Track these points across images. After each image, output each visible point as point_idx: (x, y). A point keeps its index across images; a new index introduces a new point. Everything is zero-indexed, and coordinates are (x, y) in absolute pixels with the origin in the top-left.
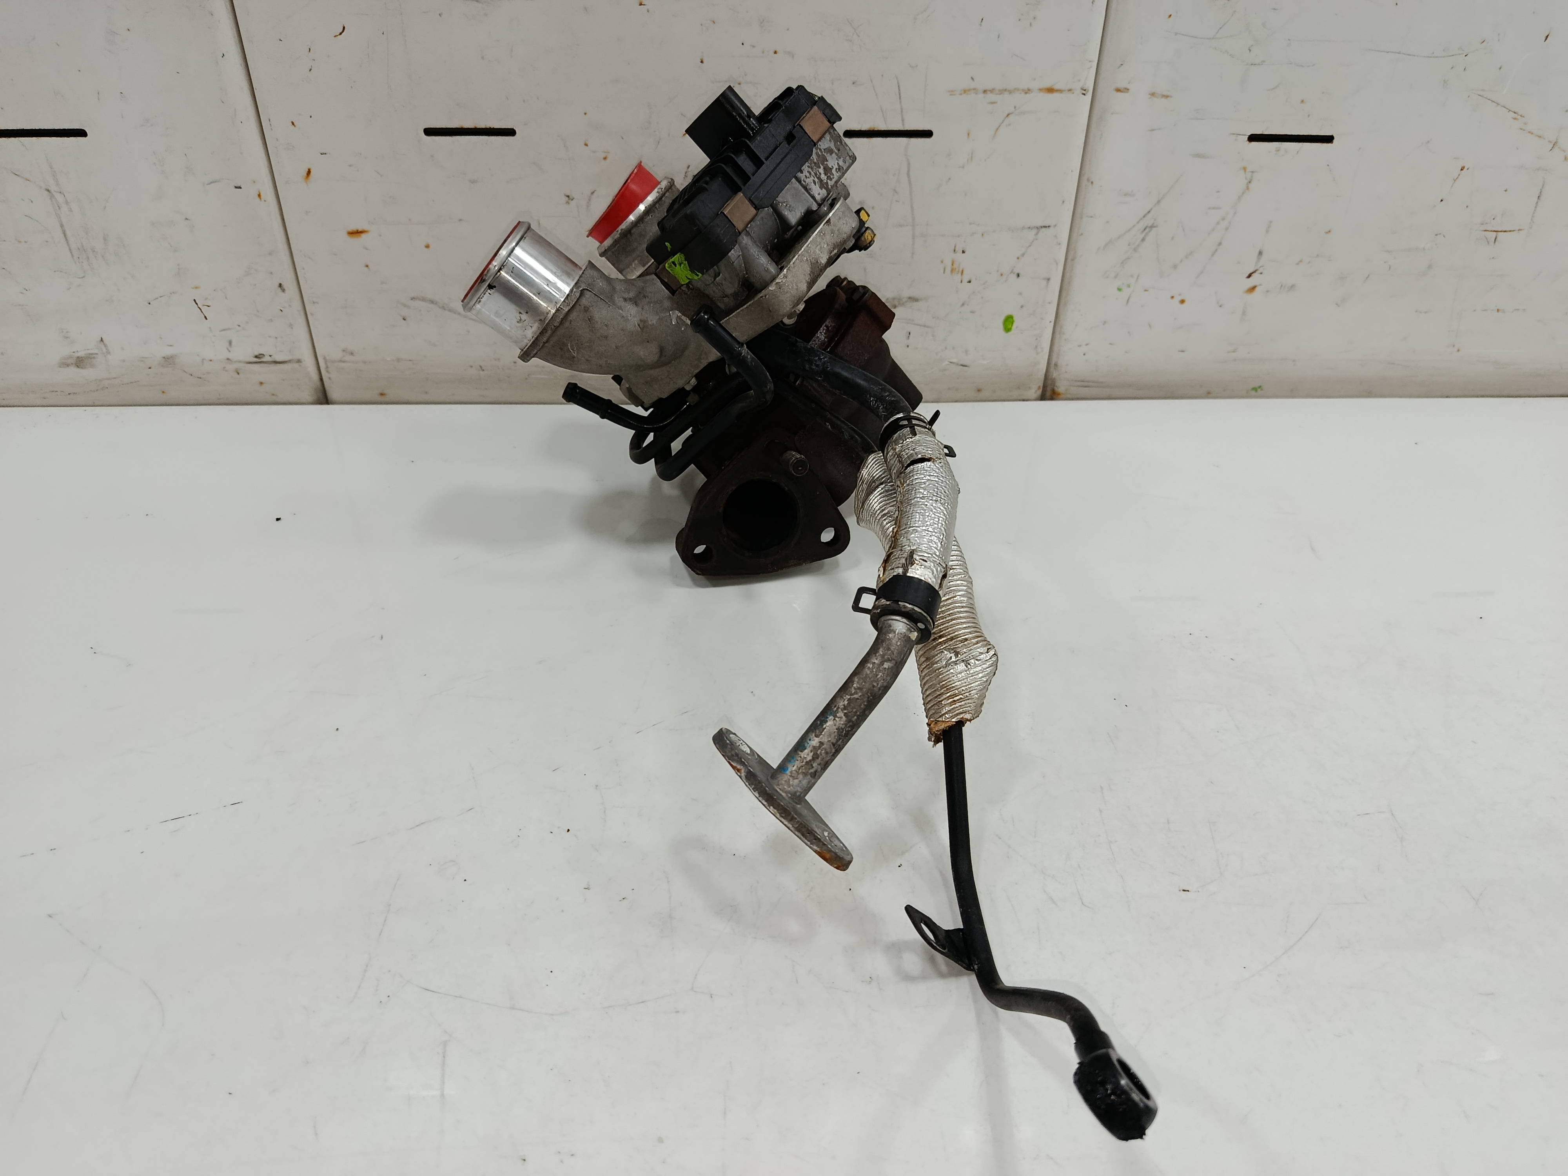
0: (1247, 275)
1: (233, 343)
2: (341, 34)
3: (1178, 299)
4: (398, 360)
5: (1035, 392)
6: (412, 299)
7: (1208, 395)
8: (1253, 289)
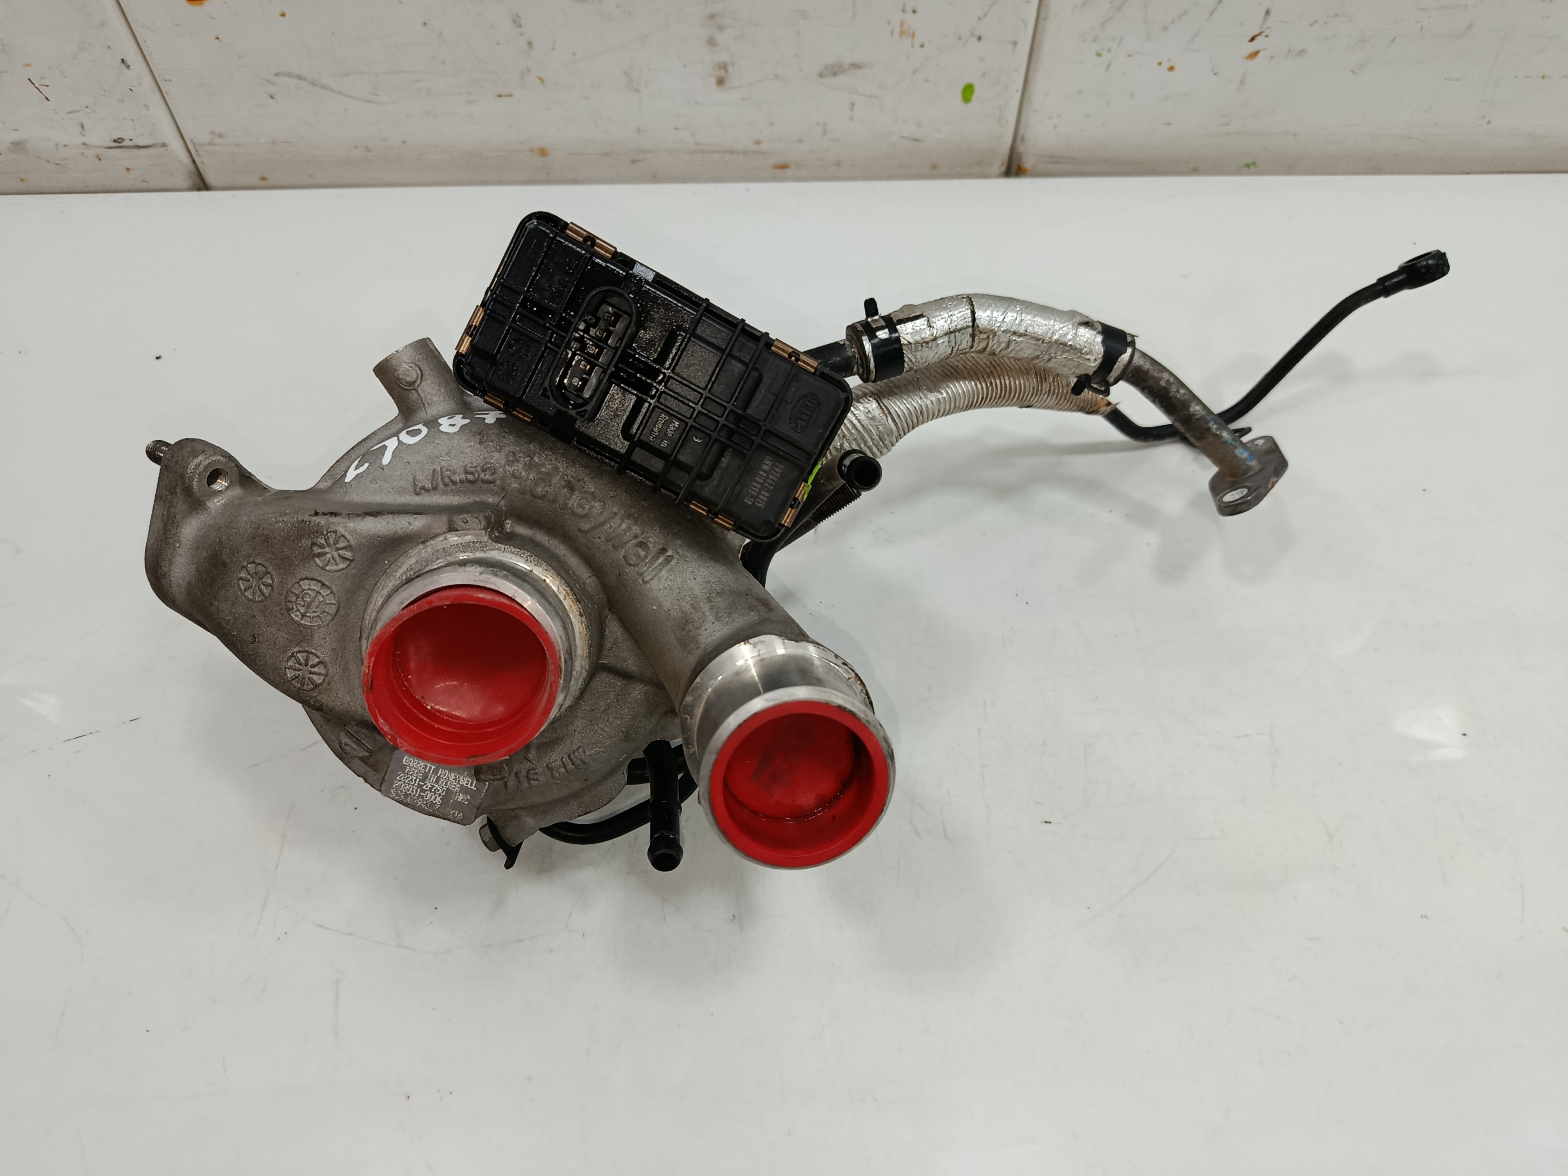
0: (1250, 38)
1: (86, 127)
3: (1166, 65)
4: (274, 142)
5: (998, 166)
6: (277, 75)
7: (1195, 171)
8: (1255, 54)
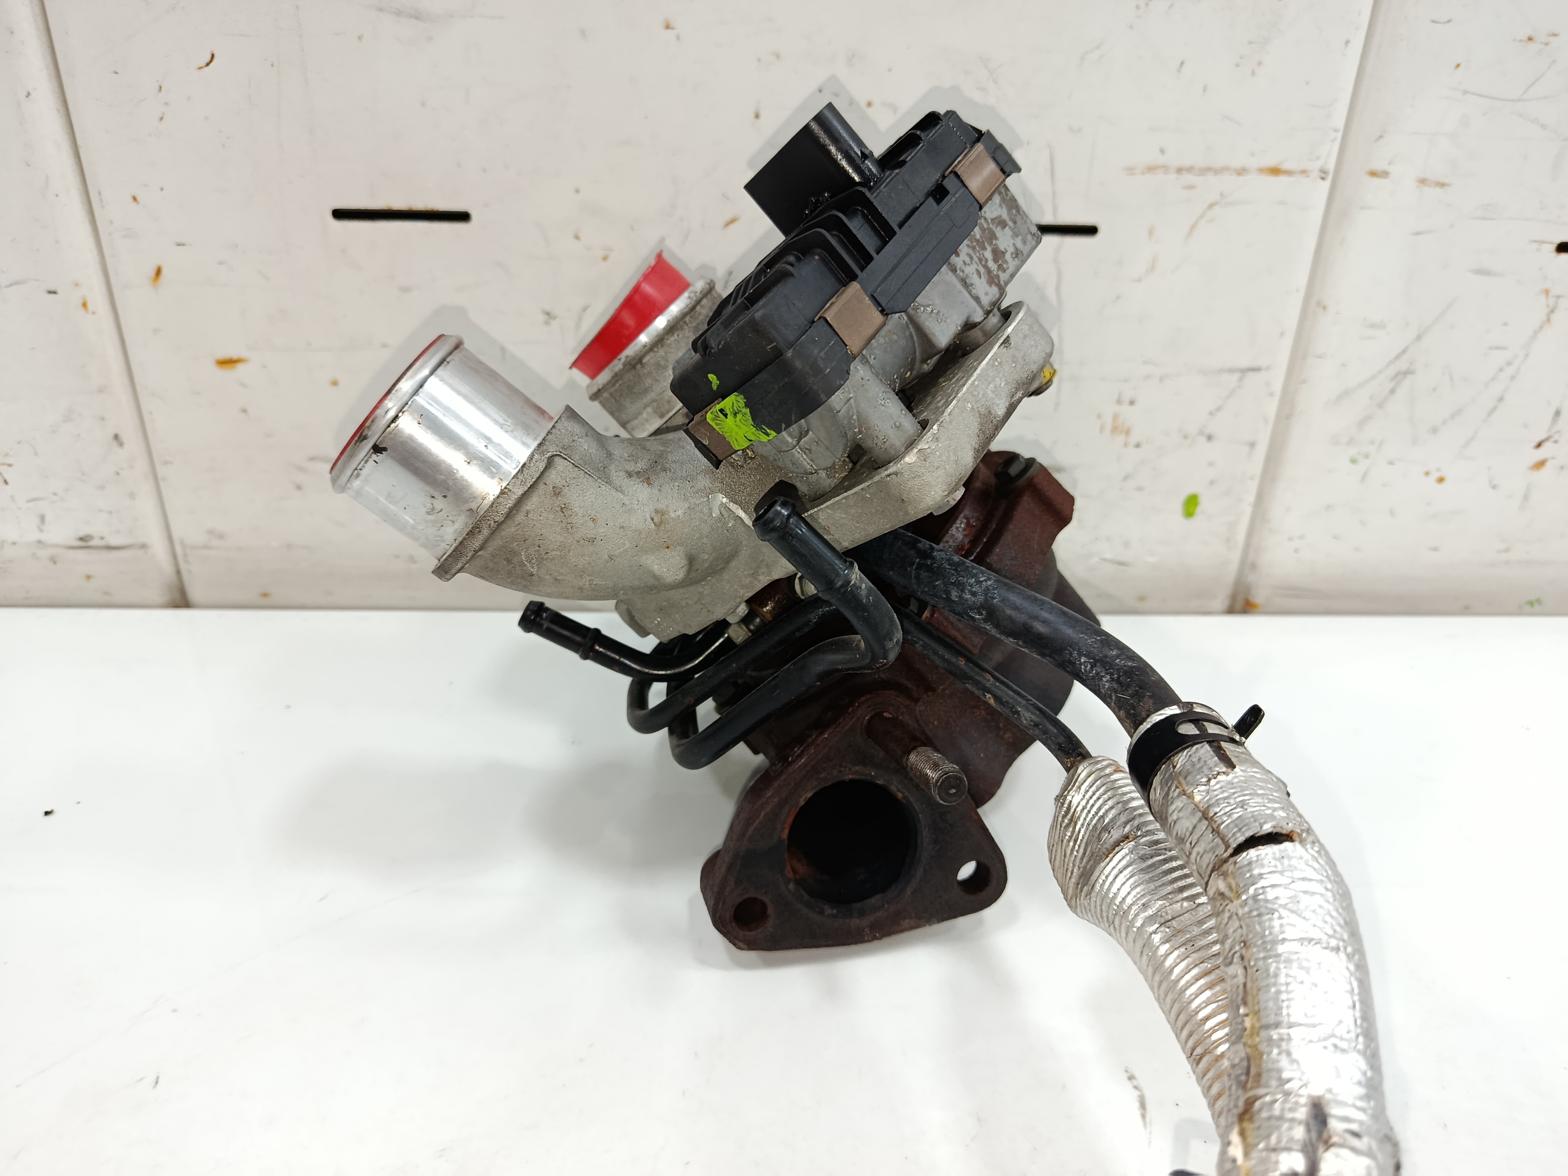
0: (1535, 443)
1: (47, 519)
2: (208, 64)
3: (1435, 475)
4: (289, 546)
5: (1221, 602)
6: (312, 459)
7: (1466, 610)
8: (1540, 464)
